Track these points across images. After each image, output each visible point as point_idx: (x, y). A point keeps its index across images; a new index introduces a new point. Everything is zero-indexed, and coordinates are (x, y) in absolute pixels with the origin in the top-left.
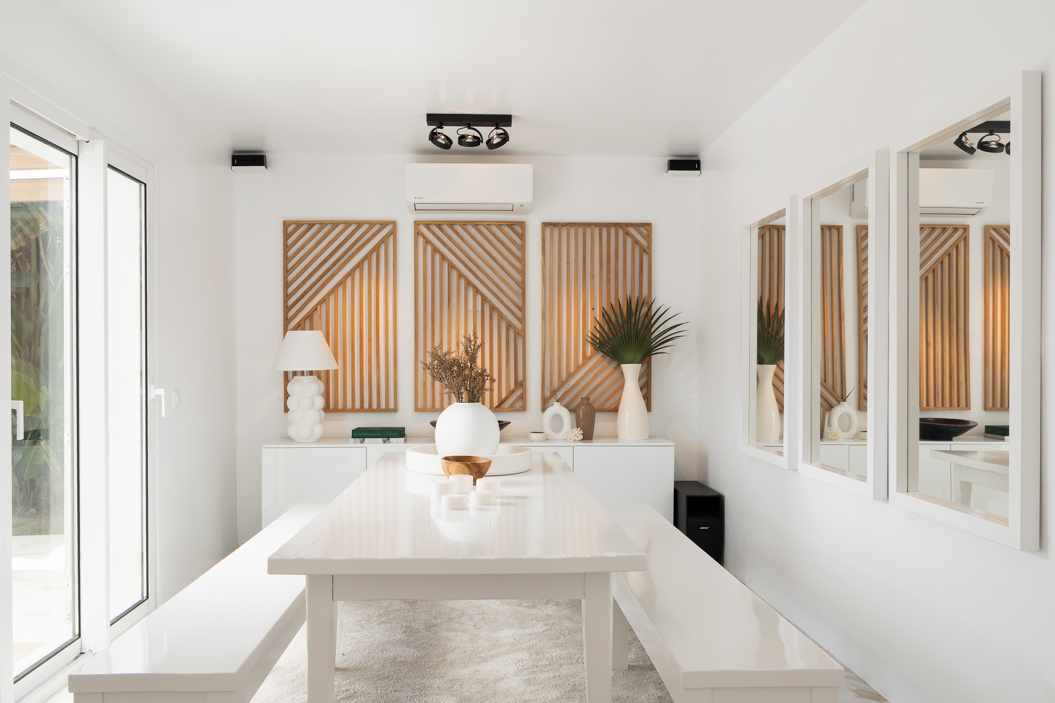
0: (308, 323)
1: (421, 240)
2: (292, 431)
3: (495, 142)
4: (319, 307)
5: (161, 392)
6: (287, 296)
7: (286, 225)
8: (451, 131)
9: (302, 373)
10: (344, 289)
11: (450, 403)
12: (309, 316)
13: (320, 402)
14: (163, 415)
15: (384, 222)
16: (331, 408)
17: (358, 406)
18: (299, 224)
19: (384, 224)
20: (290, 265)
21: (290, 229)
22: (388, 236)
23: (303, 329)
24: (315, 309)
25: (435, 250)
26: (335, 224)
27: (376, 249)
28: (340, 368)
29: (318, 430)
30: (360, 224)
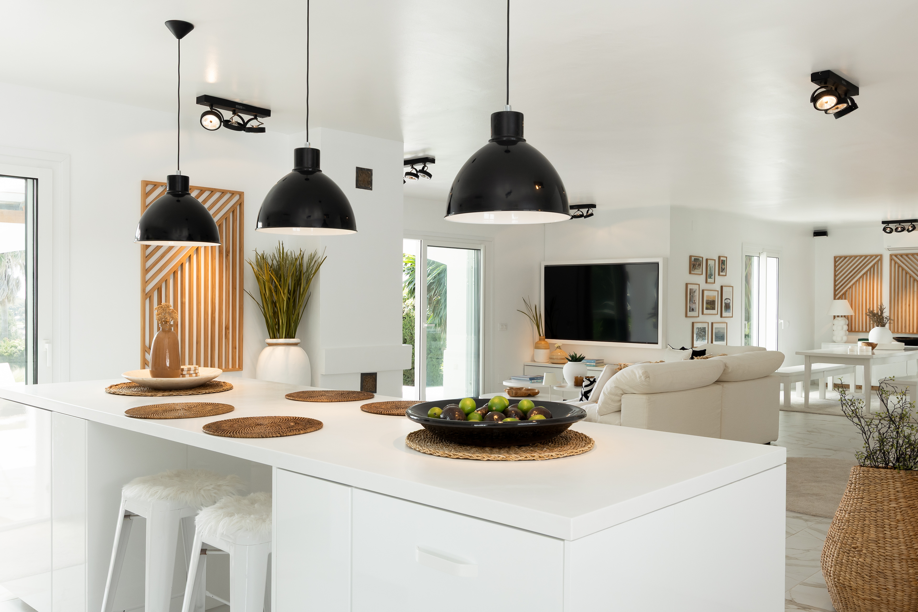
0: (844, 296)
1: (893, 262)
2: (834, 338)
3: (910, 230)
4: (848, 290)
5: (782, 321)
6: (835, 286)
7: (835, 258)
8: (892, 226)
9: (838, 316)
10: (859, 283)
11: (873, 327)
12: (844, 294)
13: (846, 327)
14: (783, 328)
15: (876, 255)
16: (853, 330)
17: (864, 330)
18: (841, 257)
19: (877, 256)
20: (837, 274)
21: (837, 259)
22: (878, 261)
23: (842, 299)
24: (847, 291)
25: (899, 266)
26: (856, 257)
27: (874, 265)
28: (853, 314)
29: (845, 338)
30: (866, 256)
